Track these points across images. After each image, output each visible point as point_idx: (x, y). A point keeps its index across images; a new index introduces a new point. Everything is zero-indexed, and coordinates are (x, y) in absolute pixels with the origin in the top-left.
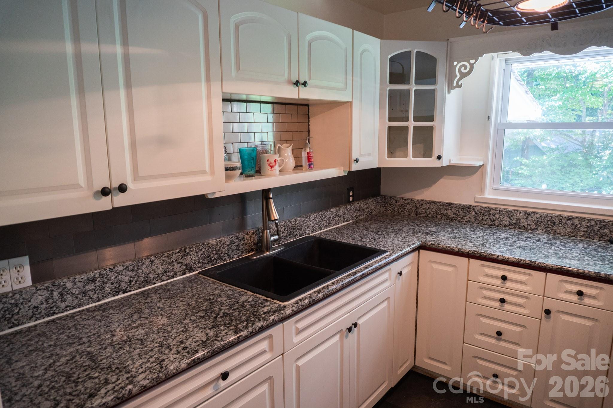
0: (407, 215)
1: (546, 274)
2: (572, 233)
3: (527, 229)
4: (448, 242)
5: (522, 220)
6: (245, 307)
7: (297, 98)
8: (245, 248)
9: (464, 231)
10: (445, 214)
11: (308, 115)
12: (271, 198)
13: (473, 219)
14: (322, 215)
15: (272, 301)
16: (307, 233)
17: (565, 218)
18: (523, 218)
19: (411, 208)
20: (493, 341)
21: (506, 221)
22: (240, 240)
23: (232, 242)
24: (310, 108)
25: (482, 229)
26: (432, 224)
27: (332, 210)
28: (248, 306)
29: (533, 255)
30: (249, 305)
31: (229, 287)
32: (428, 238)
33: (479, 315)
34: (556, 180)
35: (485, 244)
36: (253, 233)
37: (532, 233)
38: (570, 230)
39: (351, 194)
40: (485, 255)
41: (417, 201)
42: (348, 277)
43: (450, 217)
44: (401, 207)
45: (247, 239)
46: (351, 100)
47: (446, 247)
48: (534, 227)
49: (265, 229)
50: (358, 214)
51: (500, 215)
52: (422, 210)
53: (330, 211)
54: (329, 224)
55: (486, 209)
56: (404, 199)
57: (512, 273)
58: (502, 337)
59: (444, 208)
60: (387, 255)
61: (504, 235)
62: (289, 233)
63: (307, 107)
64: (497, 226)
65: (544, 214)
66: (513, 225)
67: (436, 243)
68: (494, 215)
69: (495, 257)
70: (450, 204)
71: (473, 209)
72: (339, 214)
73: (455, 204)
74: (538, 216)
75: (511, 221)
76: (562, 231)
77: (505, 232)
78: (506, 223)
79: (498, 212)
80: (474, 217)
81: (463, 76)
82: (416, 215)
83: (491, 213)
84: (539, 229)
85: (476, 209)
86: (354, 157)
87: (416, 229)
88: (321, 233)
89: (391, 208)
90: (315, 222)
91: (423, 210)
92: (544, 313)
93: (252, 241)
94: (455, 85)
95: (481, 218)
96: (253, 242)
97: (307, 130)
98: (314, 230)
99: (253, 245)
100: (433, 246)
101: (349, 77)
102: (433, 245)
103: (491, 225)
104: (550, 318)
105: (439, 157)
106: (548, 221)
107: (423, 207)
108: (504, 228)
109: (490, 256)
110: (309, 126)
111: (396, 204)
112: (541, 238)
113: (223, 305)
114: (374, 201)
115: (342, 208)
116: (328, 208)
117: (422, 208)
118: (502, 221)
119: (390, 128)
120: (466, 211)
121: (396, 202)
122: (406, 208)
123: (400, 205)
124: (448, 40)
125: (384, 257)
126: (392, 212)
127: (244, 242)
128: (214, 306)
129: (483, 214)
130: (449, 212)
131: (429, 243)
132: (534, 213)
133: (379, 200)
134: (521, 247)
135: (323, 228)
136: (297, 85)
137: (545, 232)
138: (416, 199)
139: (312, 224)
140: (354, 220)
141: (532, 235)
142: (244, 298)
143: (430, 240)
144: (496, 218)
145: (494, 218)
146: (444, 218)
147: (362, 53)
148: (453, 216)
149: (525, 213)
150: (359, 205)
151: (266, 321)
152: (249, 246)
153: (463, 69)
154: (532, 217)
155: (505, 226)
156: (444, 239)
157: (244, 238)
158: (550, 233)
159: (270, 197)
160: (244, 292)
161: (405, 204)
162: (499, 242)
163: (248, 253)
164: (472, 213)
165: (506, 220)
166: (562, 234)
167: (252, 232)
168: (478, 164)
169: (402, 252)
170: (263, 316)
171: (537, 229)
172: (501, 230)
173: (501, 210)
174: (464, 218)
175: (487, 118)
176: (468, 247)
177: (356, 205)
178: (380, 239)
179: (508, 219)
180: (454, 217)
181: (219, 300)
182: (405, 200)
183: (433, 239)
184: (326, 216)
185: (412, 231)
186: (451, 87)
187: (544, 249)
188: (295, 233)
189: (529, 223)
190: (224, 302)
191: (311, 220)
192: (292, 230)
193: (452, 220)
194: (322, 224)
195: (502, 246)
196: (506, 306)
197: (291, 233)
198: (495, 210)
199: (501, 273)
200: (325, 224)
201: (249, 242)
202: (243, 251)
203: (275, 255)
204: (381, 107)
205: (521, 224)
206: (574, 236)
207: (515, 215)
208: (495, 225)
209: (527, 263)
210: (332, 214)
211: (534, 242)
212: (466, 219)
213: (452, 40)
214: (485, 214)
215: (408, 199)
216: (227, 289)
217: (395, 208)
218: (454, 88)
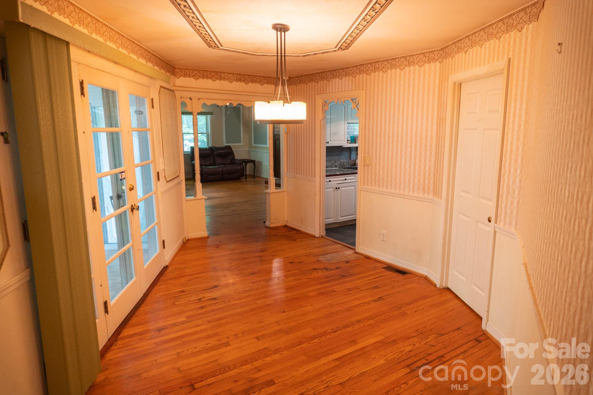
23: (347, 162)
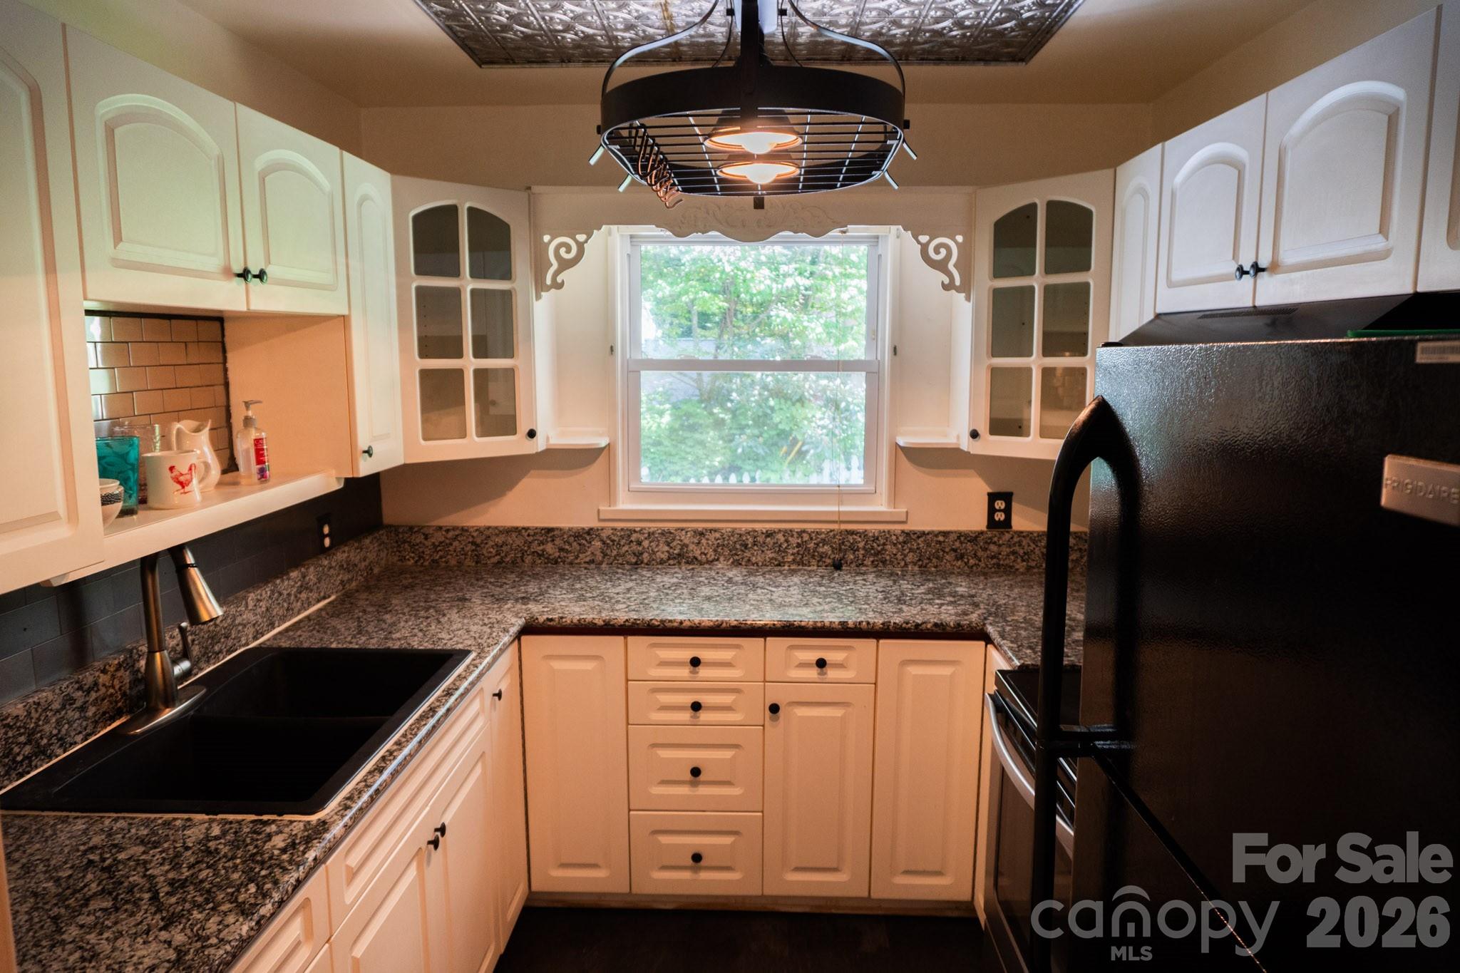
0: (455, 566)
1: (765, 640)
2: (776, 559)
3: (701, 564)
4: (577, 610)
5: (691, 547)
6: (218, 853)
7: (245, 309)
8: (101, 711)
9: (592, 582)
10: (540, 552)
11: (223, 343)
12: (192, 566)
13: (599, 557)
14: (273, 592)
15: (280, 818)
16: (244, 642)
17: (763, 533)
18: (693, 543)
19: (463, 548)
20: (684, 790)
21: (663, 553)
22: (88, 692)
23: (68, 701)
24: (226, 325)
25: (623, 574)
26: (522, 578)
27: (294, 574)
28: (225, 850)
29: (737, 610)
30: (225, 845)
31: (124, 818)
32: (535, 608)
33: (655, 745)
34: (664, 458)
35: (646, 601)
36: (119, 666)
37: (711, 569)
38: (771, 556)
39: (326, 530)
40: (657, 623)
41: (477, 530)
42: (423, 723)
43: (551, 557)
44: (439, 548)
45: (104, 685)
46: (345, 312)
47: (579, 620)
48: (713, 557)
49: (157, 648)
50: (346, 578)
51: (650, 542)
52: (489, 549)
53: (289, 579)
54: (290, 611)
55: (622, 533)
56: (444, 529)
57: (710, 650)
58: (702, 777)
59: (538, 540)
60: (474, 660)
61: (668, 580)
62: (203, 650)
63: (217, 324)
64: (647, 564)
65: (728, 530)
66: (675, 558)
67: (555, 616)
68: (639, 543)
69: (675, 624)
70: (550, 530)
71: (598, 535)
72: (308, 583)
73: (561, 529)
74: (718, 535)
75: (671, 551)
76: (759, 558)
77: (666, 573)
78: (663, 556)
79: (646, 535)
80: (602, 552)
81: (565, 265)
82: (477, 563)
83: (633, 539)
84: (722, 559)
85: (604, 535)
86: (363, 444)
87: (497, 593)
88: (275, 637)
89: (413, 552)
90: (259, 610)
91: (492, 550)
92: (768, 712)
93: (117, 687)
94: (549, 282)
95: (615, 553)
96: (120, 689)
97: (222, 381)
98: (257, 631)
99: (121, 698)
100: (551, 623)
101: (341, 259)
102: (551, 620)
103: (636, 563)
104: (777, 719)
105: (532, 434)
106: (735, 543)
107: (491, 543)
108: (660, 567)
109: (668, 625)
110: (226, 370)
111: (426, 542)
112: (731, 576)
113: (148, 866)
114: (375, 541)
115: (312, 569)
116: (281, 572)
117: (487, 546)
118: (654, 553)
119: (425, 374)
120: (584, 542)
121: (426, 538)
122: (451, 548)
123: (437, 544)
124: (529, 188)
125: (470, 664)
126: (416, 562)
127: (98, 694)
128: (122, 876)
129: (618, 544)
130: (549, 548)
131: (541, 619)
132: (711, 531)
133: (384, 538)
134: (709, 598)
135: (277, 624)
136: (246, 279)
137: (733, 563)
138: (473, 527)
139: (253, 618)
140: (339, 594)
141: (713, 573)
142: (194, 834)
143: (540, 611)
144: (644, 548)
145: (640, 548)
146: (540, 561)
147: (360, 204)
148: (557, 554)
149: (695, 532)
150: (346, 555)
151: (301, 868)
152: (112, 704)
153: (563, 250)
154: (708, 539)
155: (662, 562)
156: (566, 606)
157: (96, 684)
158: (740, 564)
159: (189, 562)
160: (182, 819)
161: (448, 541)
162: (667, 594)
163: (109, 722)
164: (598, 544)
165: (662, 551)
166: (760, 564)
167: (116, 662)
168: (603, 442)
169: (498, 648)
170: (285, 857)
171: (718, 560)
172: (658, 571)
173: (651, 530)
174: (580, 555)
175: (609, 349)
176: (621, 615)
177: (340, 556)
178: (433, 627)
179: (667, 548)
180: (559, 557)
181: (121, 856)
182: (448, 531)
183: (546, 610)
184: (281, 594)
185: (490, 599)
186: (541, 286)
187: (747, 595)
188: (216, 648)
189: (703, 550)
190: (141, 858)
191: (250, 608)
192: (210, 641)
193: (556, 563)
194: (274, 613)
195: (677, 601)
196: (704, 716)
197: (207, 648)
198: (641, 532)
199: (688, 655)
200: (281, 613)
201: (111, 691)
202: (97, 718)
203: (192, 713)
204: (403, 327)
205: (690, 555)
206: (779, 565)
207: (678, 538)
208: (642, 562)
209: (733, 627)
210: (293, 586)
211: (723, 585)
212: (586, 557)
213: (536, 189)
214: (622, 543)
215: (455, 528)
216: (122, 824)
217: (423, 552)
218: (548, 288)
